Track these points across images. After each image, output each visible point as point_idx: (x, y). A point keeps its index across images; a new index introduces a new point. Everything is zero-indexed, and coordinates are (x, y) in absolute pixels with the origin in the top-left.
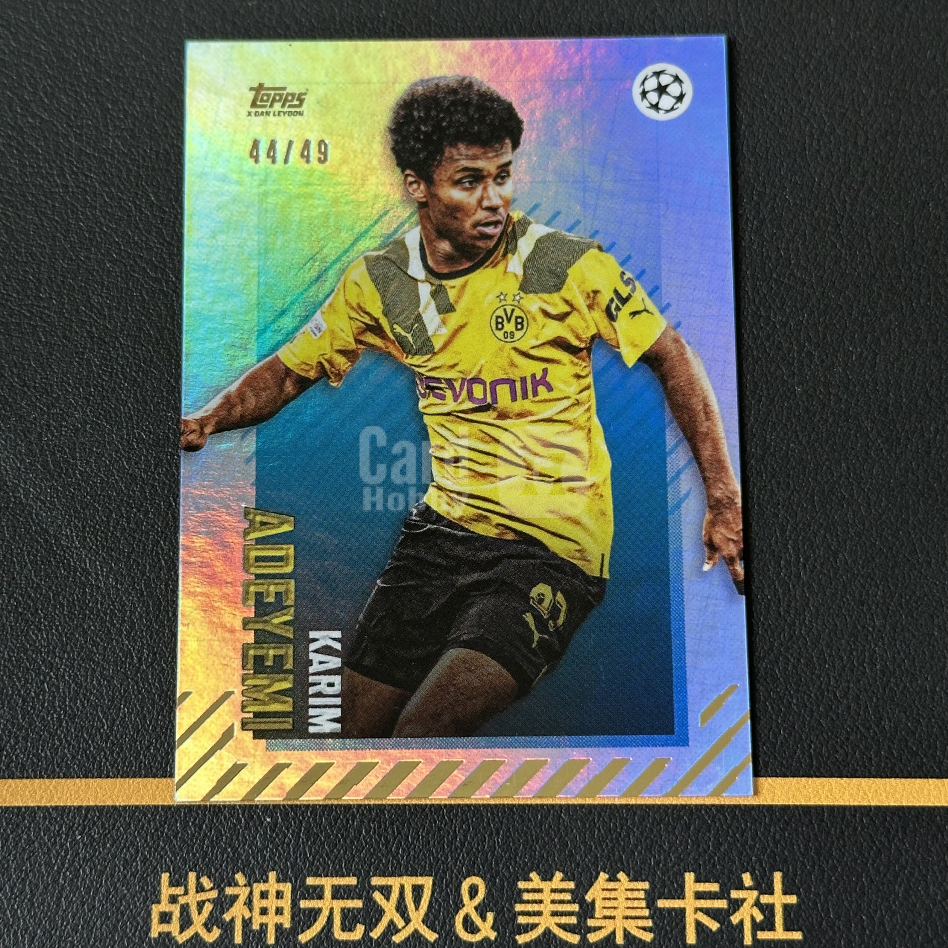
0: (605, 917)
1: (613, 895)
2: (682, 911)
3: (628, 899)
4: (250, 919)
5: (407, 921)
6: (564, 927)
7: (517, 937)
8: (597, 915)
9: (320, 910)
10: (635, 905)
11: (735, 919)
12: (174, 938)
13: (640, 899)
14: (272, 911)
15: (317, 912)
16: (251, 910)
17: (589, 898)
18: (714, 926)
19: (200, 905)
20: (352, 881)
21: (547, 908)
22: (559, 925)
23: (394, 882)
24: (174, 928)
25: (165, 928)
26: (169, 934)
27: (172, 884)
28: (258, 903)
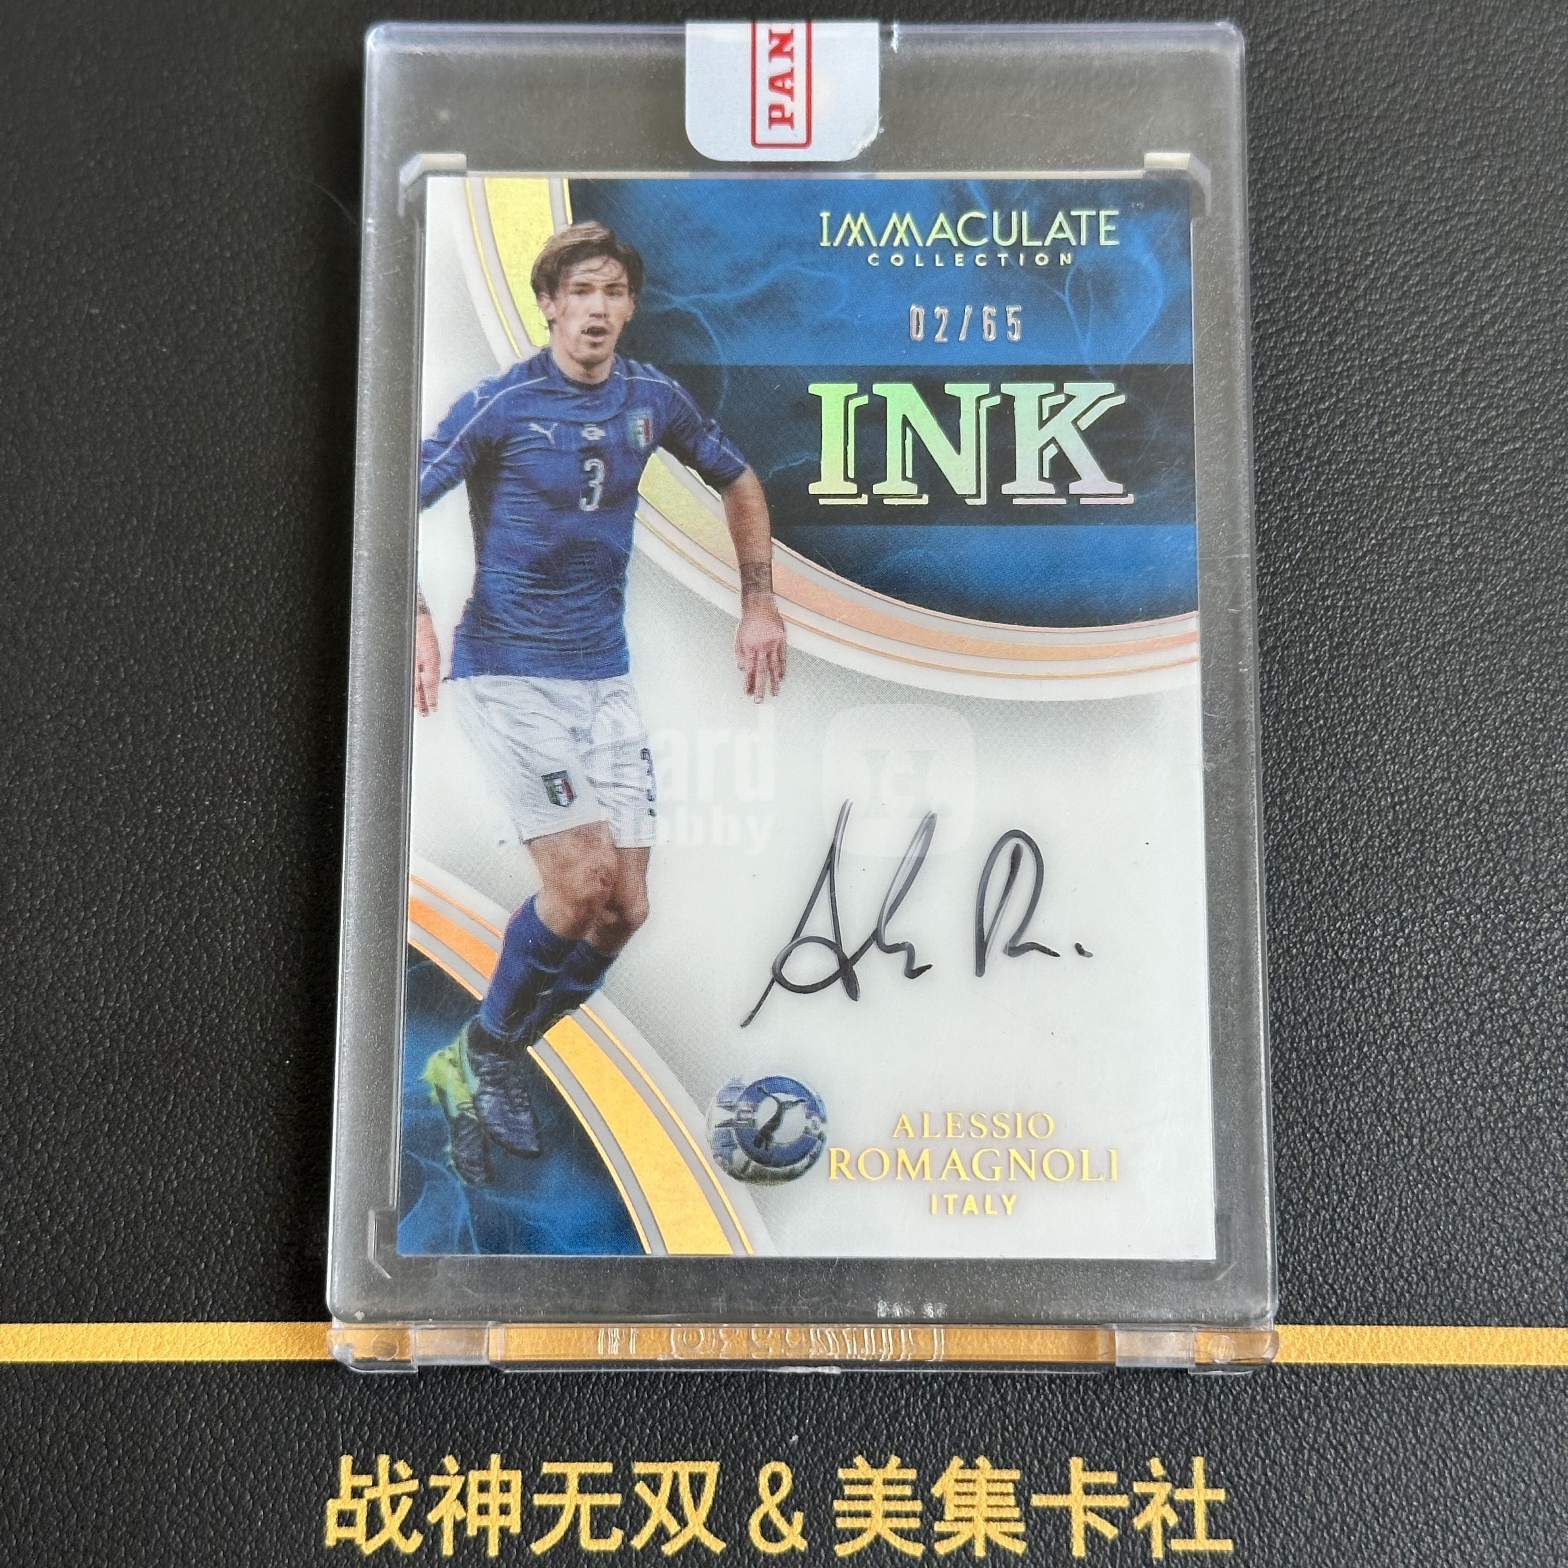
0: (957, 1520)
1: (969, 1488)
2: (1066, 1511)
3: (989, 1494)
4: (464, 1521)
5: (683, 1522)
6: (903, 1534)
7: (837, 1548)
8: (948, 1516)
9: (562, 1508)
10: (1001, 1503)
11: (1139, 1523)
12: (359, 1547)
13: (1008, 1494)
14: (494, 1510)
15: (557, 1511)
16: (465, 1507)
17: (936, 1491)
18: (1110, 1531)
19: (395, 1502)
20: (606, 1468)
21: (877, 1507)
22: (896, 1531)
23: (665, 1469)
24: (358, 1533)
25: (345, 1533)
26: (350, 1542)
27: (355, 1471)
28: (475, 1498)
